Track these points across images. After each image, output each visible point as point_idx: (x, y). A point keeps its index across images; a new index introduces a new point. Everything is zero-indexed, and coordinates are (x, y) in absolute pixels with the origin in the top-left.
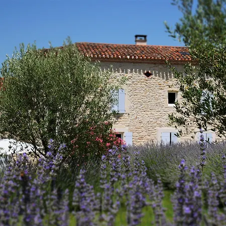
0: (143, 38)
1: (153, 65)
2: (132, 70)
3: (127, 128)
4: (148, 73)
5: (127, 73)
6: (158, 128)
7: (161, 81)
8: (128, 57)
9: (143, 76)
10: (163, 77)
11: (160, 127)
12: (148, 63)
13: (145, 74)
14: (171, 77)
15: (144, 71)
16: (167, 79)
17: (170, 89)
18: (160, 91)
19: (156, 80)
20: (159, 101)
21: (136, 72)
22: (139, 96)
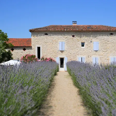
0: (75, 23)
1: (75, 33)
2: (67, 35)
3: (66, 56)
4: (73, 35)
5: (65, 36)
6: (77, 56)
7: (79, 38)
8: (65, 30)
9: (71, 37)
10: (79, 37)
11: (78, 55)
12: (73, 32)
13: (72, 36)
14: (82, 37)
15: (72, 35)
16: (81, 38)
17: (82, 41)
18: (78, 42)
19: (76, 38)
20: (78, 46)
21: (69, 35)
22: (70, 44)
